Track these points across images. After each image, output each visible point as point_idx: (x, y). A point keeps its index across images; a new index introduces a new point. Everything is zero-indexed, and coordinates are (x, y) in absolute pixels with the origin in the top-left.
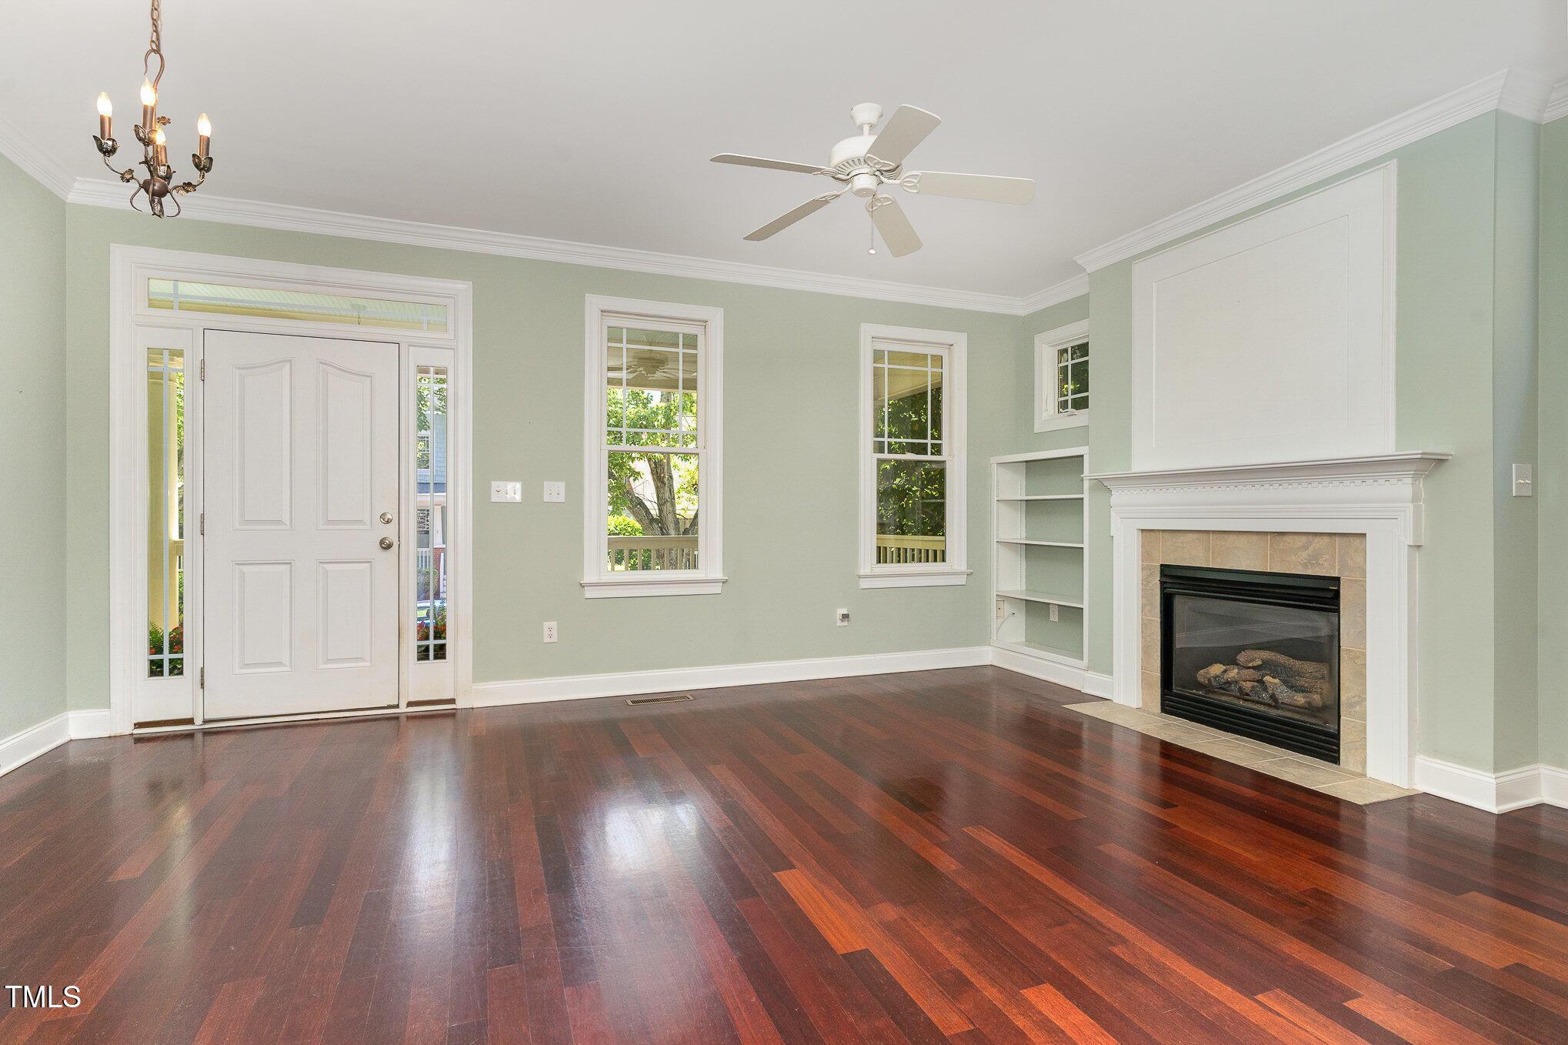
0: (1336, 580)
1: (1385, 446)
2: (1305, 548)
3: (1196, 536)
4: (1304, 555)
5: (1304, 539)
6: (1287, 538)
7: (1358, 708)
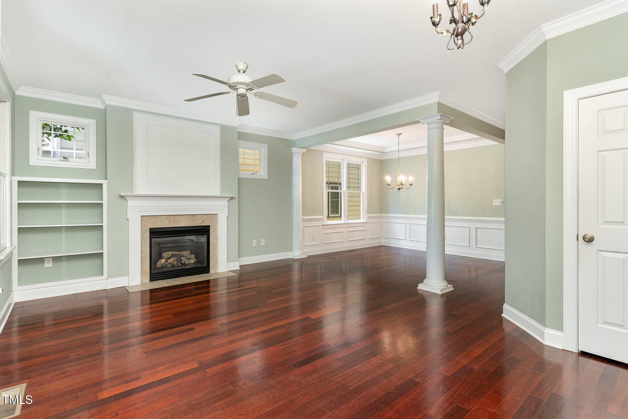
0: (209, 226)
1: (218, 193)
2: (201, 218)
3: (165, 217)
4: (201, 220)
5: (201, 216)
6: (196, 216)
7: (214, 257)
